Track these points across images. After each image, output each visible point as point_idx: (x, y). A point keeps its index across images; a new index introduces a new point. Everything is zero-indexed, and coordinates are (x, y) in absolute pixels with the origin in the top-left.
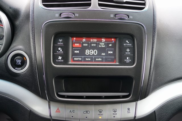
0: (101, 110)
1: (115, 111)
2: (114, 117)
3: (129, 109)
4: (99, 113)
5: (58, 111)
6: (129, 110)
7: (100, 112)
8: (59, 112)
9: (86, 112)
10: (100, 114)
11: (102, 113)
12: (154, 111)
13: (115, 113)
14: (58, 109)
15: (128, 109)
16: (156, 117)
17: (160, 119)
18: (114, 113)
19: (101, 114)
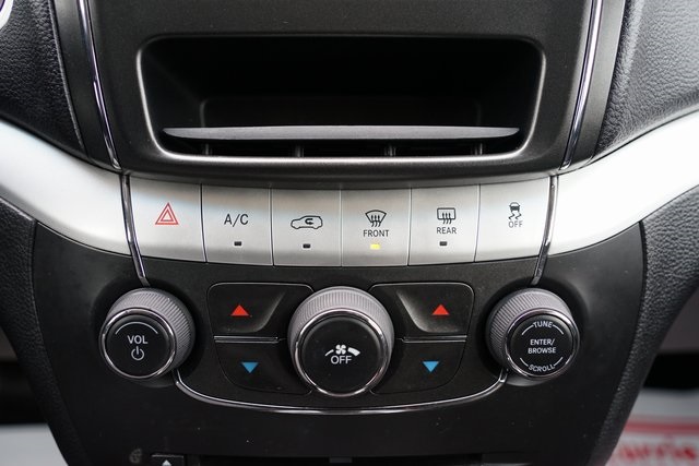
0: (377, 214)
1: (448, 219)
2: (444, 244)
3: (517, 208)
4: (368, 226)
5: (167, 217)
6: (515, 212)
7: (376, 221)
8: (173, 221)
9: (304, 224)
10: (373, 229)
11: (383, 227)
12: (640, 222)
13: (447, 226)
14: (168, 210)
15: (513, 208)
16: (645, 253)
17: (666, 263)
18: (441, 224)
19: (378, 229)
